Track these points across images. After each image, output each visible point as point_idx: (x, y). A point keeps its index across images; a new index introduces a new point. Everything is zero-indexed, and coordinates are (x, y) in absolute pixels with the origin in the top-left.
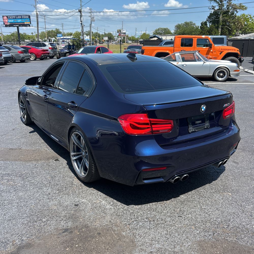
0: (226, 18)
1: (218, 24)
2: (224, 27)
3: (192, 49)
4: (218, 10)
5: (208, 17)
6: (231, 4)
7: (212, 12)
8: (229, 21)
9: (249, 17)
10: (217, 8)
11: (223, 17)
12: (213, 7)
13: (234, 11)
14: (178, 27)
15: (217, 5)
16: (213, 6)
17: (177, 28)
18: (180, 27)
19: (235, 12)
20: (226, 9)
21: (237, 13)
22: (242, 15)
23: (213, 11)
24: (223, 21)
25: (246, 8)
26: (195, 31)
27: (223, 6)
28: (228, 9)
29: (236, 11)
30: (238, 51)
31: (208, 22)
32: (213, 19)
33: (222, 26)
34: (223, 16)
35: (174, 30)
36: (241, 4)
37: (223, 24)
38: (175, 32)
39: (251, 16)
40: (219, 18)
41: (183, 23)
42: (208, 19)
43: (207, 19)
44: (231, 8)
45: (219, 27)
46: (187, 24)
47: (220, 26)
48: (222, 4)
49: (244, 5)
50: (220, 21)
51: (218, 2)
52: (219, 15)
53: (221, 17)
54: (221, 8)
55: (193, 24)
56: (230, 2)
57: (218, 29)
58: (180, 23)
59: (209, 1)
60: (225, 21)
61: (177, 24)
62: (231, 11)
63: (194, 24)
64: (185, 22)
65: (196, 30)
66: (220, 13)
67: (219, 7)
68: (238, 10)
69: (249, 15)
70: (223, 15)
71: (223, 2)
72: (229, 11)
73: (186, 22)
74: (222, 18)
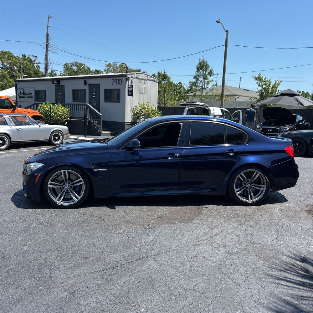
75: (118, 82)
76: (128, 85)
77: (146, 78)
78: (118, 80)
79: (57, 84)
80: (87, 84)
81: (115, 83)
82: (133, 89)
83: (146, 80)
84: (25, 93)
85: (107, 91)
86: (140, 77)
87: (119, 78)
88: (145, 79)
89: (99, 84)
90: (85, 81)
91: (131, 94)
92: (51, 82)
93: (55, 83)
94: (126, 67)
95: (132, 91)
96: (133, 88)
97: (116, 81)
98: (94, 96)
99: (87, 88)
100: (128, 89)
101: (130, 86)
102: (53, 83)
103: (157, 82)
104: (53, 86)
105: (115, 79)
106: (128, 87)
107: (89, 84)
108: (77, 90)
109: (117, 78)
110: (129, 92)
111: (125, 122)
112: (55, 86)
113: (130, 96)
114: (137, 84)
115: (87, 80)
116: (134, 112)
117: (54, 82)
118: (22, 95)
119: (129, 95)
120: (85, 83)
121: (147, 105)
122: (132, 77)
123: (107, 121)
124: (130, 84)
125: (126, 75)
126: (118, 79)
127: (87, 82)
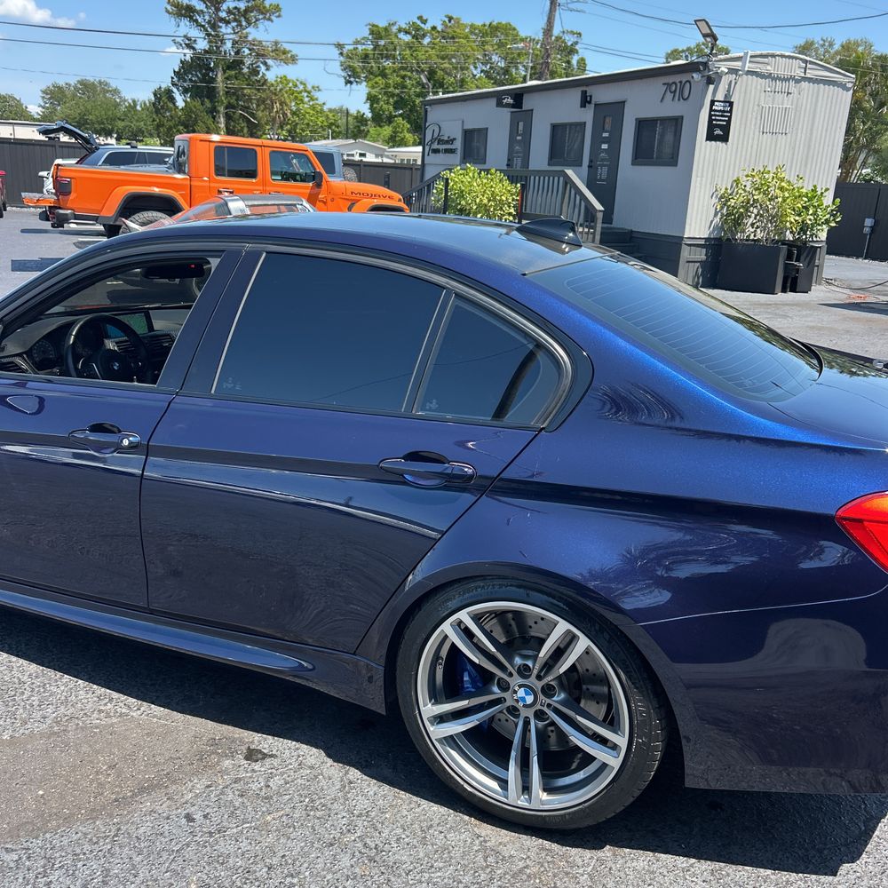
0: (236, 84)
1: (211, 101)
2: (234, 113)
3: (257, 188)
4: (206, 52)
5: (174, 72)
6: (246, 37)
7: (188, 58)
8: (249, 96)
9: (301, 87)
10: (202, 45)
11: (227, 78)
12: (189, 39)
13: (256, 63)
14: (55, 95)
15: (202, 35)
16: (189, 35)
17: (49, 99)
18: (65, 96)
19: (263, 68)
20: (233, 54)
21: (267, 69)
22: (279, 80)
23: (189, 53)
24: (227, 93)
25: (294, 59)
26: (126, 115)
27: (223, 42)
28: (237, 53)
29: (265, 64)
30: (400, 200)
31: (178, 89)
32: (195, 82)
33: (226, 108)
34: (227, 75)
35: (40, 106)
36: (276, 43)
37: (229, 103)
38: (43, 112)
39: (308, 85)
40: (213, 80)
41: (73, 81)
42: (175, 79)
43: (172, 78)
44: (247, 52)
45: (218, 112)
46: (86, 86)
47: (222, 109)
48: (217, 36)
49: (287, 47)
50: (218, 93)
51: (203, 26)
52: (211, 70)
53: (220, 77)
54: (218, 48)
55: (111, 91)
56: (244, 31)
57: (214, 117)
58: (61, 83)
59: (173, 19)
60: (234, 94)
61: (50, 84)
62: (248, 62)
63: (116, 92)
64: (79, 78)
65: (129, 115)
66: (216, 65)
67: (210, 42)
68: (270, 62)
69: (301, 83)
70: (224, 72)
71: (221, 27)
72: (242, 62)
73: (83, 80)
74: (223, 82)
75: (680, 93)
76: (713, 102)
77: (799, 73)
78: (679, 84)
79: (513, 106)
80: (590, 102)
81: (669, 96)
82: (730, 117)
83: (798, 82)
84: (442, 138)
85: (643, 125)
86: (769, 68)
87: (684, 77)
88: (792, 78)
89: (624, 102)
90: (584, 94)
91: (719, 132)
92: (493, 102)
93: (508, 105)
94: (709, 32)
95: (729, 122)
96: (731, 111)
97: (673, 88)
98: (604, 143)
99: (587, 116)
100: (710, 116)
101: (718, 107)
102: (500, 104)
103: (850, 85)
104: (505, 114)
105: (670, 79)
106: (711, 110)
107: (595, 105)
108: (564, 126)
109: (677, 78)
110: (711, 127)
111: (682, 238)
112: (512, 112)
113: (715, 140)
114: (749, 99)
115: (591, 90)
116: (724, 199)
117: (505, 101)
118: (435, 146)
119: (711, 137)
120: (585, 100)
121: (776, 176)
122: (733, 71)
123: (632, 231)
124: (720, 96)
125: (705, 65)
126: (681, 82)
127: (591, 97)
